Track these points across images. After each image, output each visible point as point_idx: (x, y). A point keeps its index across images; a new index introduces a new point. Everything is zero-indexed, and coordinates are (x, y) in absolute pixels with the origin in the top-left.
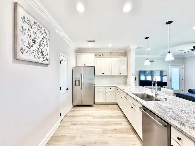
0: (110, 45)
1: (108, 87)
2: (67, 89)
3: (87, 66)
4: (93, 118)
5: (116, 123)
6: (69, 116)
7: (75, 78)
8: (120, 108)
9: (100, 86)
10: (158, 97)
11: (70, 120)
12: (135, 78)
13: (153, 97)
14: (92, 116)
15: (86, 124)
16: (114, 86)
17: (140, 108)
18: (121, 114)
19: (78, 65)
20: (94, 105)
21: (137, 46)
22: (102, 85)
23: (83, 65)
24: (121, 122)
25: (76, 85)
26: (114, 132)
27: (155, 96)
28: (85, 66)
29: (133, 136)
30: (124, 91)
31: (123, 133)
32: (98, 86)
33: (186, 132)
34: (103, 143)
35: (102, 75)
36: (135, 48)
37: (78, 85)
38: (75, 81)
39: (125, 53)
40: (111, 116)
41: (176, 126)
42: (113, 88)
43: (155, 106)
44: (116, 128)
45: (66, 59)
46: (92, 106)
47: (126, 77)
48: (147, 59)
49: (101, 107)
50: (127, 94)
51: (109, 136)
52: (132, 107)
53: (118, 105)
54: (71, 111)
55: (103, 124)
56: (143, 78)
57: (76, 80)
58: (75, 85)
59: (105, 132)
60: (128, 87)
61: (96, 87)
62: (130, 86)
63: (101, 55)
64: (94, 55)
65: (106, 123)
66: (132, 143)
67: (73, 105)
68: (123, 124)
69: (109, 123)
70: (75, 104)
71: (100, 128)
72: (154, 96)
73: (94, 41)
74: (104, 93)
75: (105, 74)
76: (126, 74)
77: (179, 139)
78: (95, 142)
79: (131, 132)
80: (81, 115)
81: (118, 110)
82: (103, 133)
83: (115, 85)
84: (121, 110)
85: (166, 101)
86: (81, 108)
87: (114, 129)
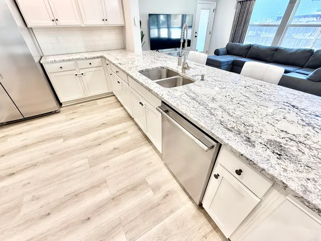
1: (83, 59)
4: (62, 140)
5: (116, 133)
9: (60, 61)
12: (142, 32)
14: (59, 137)
15: (45, 162)
16: (98, 57)
17: (157, 109)
18: (123, 113)
22: (66, 58)
24: (125, 131)
26: (112, 156)
27: (182, 72)
29: (147, 148)
30: (121, 67)
31: (130, 151)
32: (52, 62)
34: (93, 187)
40: (105, 122)
42: (96, 62)
43: (188, 99)
44: (116, 146)
46: (55, 112)
47: (122, 29)
50: (128, 75)
51: (105, 168)
52: (140, 103)
53: (114, 95)
55: (88, 148)
59: (94, 161)
60: (130, 56)
62: (133, 51)
65: (96, 142)
66: (147, 161)
68: (129, 132)
69: (102, 140)
71: (83, 159)
72: (180, 71)
74: (77, 77)
78: (76, 193)
79: (143, 143)
81: (115, 108)
82: (90, 167)
83: (99, 54)
84: (121, 105)
85: (202, 80)
86: (25, 124)
87: (112, 148)
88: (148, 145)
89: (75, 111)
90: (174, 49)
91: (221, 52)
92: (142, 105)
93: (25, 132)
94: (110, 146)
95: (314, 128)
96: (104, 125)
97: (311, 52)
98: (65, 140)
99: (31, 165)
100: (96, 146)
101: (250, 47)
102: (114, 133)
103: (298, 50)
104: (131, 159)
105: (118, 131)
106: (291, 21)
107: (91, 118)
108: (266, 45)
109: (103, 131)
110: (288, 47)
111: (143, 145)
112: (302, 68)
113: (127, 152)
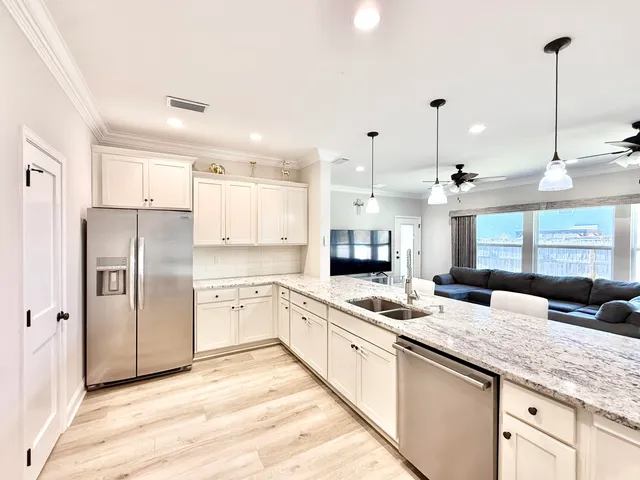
0: (256, 137)
1: (249, 286)
2: (62, 316)
3: (155, 205)
4: (203, 417)
5: (297, 409)
6: (79, 448)
7: (100, 261)
8: (291, 354)
9: (219, 288)
10: (418, 305)
11: (90, 465)
13: (400, 306)
14: (200, 411)
16: (269, 284)
18: (302, 374)
19: (107, 202)
20: (194, 365)
21: (337, 155)
22: (226, 284)
23: (140, 204)
24: (313, 404)
25: (105, 290)
26: (301, 448)
27: (408, 303)
28: (147, 206)
29: (361, 436)
30: (316, 295)
31: (330, 439)
32: (208, 289)
33: (555, 388)
35: (220, 242)
36: (332, 159)
37: (114, 292)
38: (101, 274)
39: (297, 172)
40: (273, 388)
41: (527, 378)
42: (263, 291)
43: (435, 332)
44: (305, 430)
45: (53, 168)
46: (185, 370)
47: (302, 249)
48: (372, 196)
49: (226, 366)
50: (329, 305)
51: (292, 469)
52: (353, 346)
53: (281, 344)
54: (80, 420)
55: (254, 432)
56: (343, 252)
57: (101, 268)
58: (100, 293)
59: (270, 457)
61: (202, 289)
62: (318, 277)
63: (216, 170)
64: (188, 166)
65: (265, 423)
66: (368, 459)
67: (86, 386)
68: (321, 406)
69: (276, 418)
70: (98, 376)
71: (249, 451)
73: (199, 108)
74: (233, 312)
75: (233, 241)
76: (302, 241)
77: (533, 411)
79: (351, 426)
80: (142, 420)
81: (287, 364)
82: (266, 466)
83: (272, 279)
84: (298, 360)
85: (441, 312)
86: (136, 388)
87: (297, 435)
88: (363, 431)
89: (217, 368)
90: (366, 274)
91: (444, 281)
92: (357, 348)
93: (135, 402)
94: (291, 430)
95: (603, 360)
96: (273, 393)
97: (588, 281)
98: (209, 418)
99: (157, 460)
100: (268, 428)
101: (488, 274)
102: (293, 407)
103: (566, 279)
104: (338, 455)
105: (301, 403)
106: (538, 240)
107: (249, 381)
108: (514, 272)
109: (275, 404)
110: (550, 275)
111: (352, 430)
112: (587, 305)
113: (327, 441)
